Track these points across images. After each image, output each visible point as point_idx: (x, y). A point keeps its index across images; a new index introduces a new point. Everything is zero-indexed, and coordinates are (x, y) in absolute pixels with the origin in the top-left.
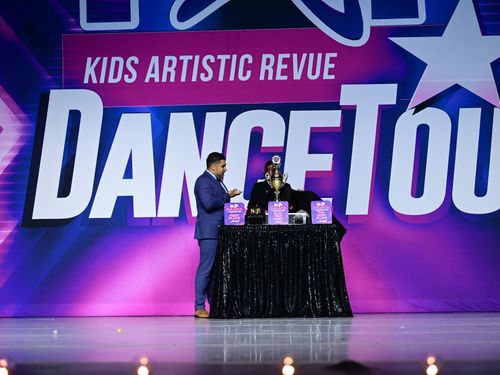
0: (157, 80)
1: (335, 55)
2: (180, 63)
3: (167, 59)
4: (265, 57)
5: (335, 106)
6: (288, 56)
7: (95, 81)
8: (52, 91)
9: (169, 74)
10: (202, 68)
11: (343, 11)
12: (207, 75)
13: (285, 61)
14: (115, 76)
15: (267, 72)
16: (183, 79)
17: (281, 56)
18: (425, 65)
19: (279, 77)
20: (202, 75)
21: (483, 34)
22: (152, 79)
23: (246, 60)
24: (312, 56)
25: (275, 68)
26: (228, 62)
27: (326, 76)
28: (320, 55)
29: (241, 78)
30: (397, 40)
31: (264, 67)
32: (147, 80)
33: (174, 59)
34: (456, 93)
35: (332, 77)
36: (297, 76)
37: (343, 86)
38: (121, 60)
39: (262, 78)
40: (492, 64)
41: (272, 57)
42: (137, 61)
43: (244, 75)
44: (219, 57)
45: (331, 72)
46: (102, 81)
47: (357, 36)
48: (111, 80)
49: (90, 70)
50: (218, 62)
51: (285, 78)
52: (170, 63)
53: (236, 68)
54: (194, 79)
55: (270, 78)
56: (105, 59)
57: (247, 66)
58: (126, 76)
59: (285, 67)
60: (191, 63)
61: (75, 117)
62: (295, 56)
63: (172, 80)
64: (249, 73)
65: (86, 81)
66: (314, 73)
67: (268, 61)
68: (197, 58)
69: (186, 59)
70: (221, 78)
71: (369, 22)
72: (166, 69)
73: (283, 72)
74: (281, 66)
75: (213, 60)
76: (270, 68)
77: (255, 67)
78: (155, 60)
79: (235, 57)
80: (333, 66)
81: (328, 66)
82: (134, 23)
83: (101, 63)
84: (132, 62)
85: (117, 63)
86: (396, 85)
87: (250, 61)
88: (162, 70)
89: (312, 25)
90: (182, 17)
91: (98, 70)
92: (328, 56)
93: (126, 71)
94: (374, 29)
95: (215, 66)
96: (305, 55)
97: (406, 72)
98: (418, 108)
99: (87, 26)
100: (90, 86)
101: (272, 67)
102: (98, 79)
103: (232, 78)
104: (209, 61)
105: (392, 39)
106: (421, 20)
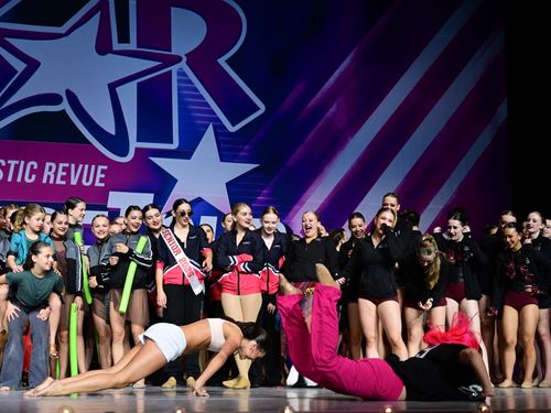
1: (106, 167)
4: (48, 164)
5: (103, 208)
6: (67, 165)
13: (64, 169)
15: (49, 177)
17: (61, 165)
18: (174, 181)
19: (59, 182)
21: (222, 159)
23: (32, 166)
24: (87, 166)
25: (56, 174)
26: (17, 167)
27: (97, 184)
28: (93, 167)
29: (27, 180)
30: (156, 160)
31: (46, 173)
34: (200, 204)
35: (103, 185)
36: (74, 182)
37: (111, 193)
39: (44, 181)
40: (227, 184)
41: (54, 165)
43: (30, 178)
44: (9, 162)
45: (101, 180)
47: (124, 153)
50: (8, 166)
51: (64, 183)
53: (23, 172)
55: (51, 182)
57: (32, 171)
59: (65, 174)
62: (73, 165)
64: (34, 176)
66: (87, 180)
67: (50, 168)
70: (10, 179)
71: (134, 144)
73: (63, 178)
74: (61, 173)
75: (3, 164)
76: (51, 174)
77: (39, 172)
79: (23, 162)
80: (103, 176)
81: (99, 175)
86: (152, 195)
87: (36, 167)
89: (88, 142)
92: (100, 168)
94: (137, 150)
95: (6, 169)
96: (81, 166)
97: (161, 185)
101: (53, 173)
103: (19, 180)
105: (152, 159)
106: (174, 145)
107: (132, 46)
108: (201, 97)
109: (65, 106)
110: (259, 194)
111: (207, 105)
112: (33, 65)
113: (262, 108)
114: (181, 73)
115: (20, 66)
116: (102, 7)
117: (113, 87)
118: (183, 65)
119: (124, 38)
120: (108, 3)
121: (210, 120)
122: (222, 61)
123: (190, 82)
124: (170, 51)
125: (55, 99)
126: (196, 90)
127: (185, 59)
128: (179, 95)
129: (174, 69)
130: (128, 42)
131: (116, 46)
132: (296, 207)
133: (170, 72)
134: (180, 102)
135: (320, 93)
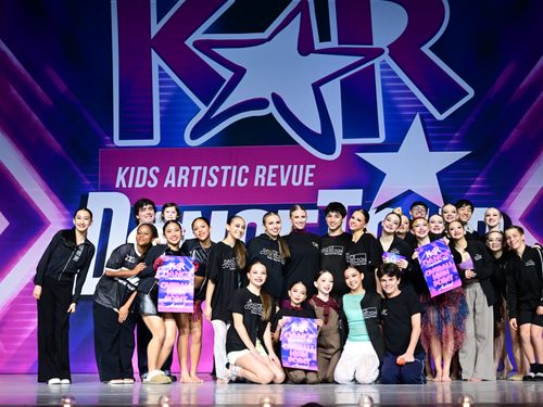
0: (173, 185)
1: (314, 166)
2: (192, 172)
3: (182, 168)
4: (259, 167)
5: (314, 207)
6: (277, 167)
7: (124, 186)
8: (90, 194)
9: (183, 180)
10: (209, 176)
11: (320, 132)
12: (212, 182)
13: (274, 171)
14: (140, 182)
15: (260, 180)
16: (194, 185)
17: (271, 167)
18: (384, 175)
19: (270, 184)
20: (209, 182)
21: (432, 148)
22: (170, 185)
23: (244, 170)
24: (295, 167)
25: (266, 176)
26: (230, 172)
27: (307, 183)
28: (302, 167)
29: (240, 184)
30: (363, 156)
31: (258, 176)
32: (166, 185)
33: (187, 169)
34: (409, 197)
35: (312, 184)
36: (284, 183)
37: (320, 191)
38: (145, 169)
39: (256, 184)
40: (437, 174)
41: (264, 168)
42: (157, 170)
43: (242, 182)
44: (222, 168)
45: (310, 180)
46: (130, 186)
47: (331, 151)
48: (137, 185)
49: (120, 177)
50: (222, 171)
51: (274, 184)
52: (184, 171)
53: (236, 176)
54: (203, 185)
55: (263, 184)
56: (133, 169)
57: (244, 175)
58: (149, 182)
59: (275, 175)
60: (200, 172)
61: (108, 214)
62: (282, 167)
63: (185, 185)
64: (246, 180)
65: (117, 186)
66: (297, 181)
67: (261, 171)
68: (205, 168)
69: (196, 169)
70: (224, 184)
72: (181, 177)
73: (273, 180)
74: (271, 175)
75: (218, 170)
76: (262, 177)
77: (251, 176)
78: (172, 170)
79: (235, 167)
80: (312, 175)
81: (308, 175)
82: (156, 140)
83: (129, 171)
84: (154, 171)
85: (142, 172)
86: (362, 190)
87: (247, 171)
88: (177, 177)
90: (194, 136)
91: (127, 177)
92: (308, 167)
93: (149, 178)
94: (344, 146)
95: (219, 175)
96: (290, 167)
97: (369, 180)
98: (379, 209)
99: (118, 142)
100: (120, 190)
101: (264, 176)
102: (127, 184)
103: (232, 184)
104: (214, 171)
105: (359, 154)
106: (381, 139)
107: (334, 43)
108: (406, 88)
109: (272, 109)
110: (473, 182)
111: (413, 95)
112: (239, 72)
113: (471, 93)
114: (384, 66)
115: (227, 74)
116: (302, 8)
117: (316, 87)
118: (386, 57)
119: (325, 36)
120: (308, 3)
121: (416, 110)
122: (426, 49)
123: (394, 73)
124: (372, 44)
125: (261, 103)
126: (400, 80)
127: (387, 51)
128: (383, 88)
129: (377, 62)
130: (330, 40)
131: (318, 45)
132: (513, 194)
133: (373, 65)
134: (384, 95)
135: (532, 72)
